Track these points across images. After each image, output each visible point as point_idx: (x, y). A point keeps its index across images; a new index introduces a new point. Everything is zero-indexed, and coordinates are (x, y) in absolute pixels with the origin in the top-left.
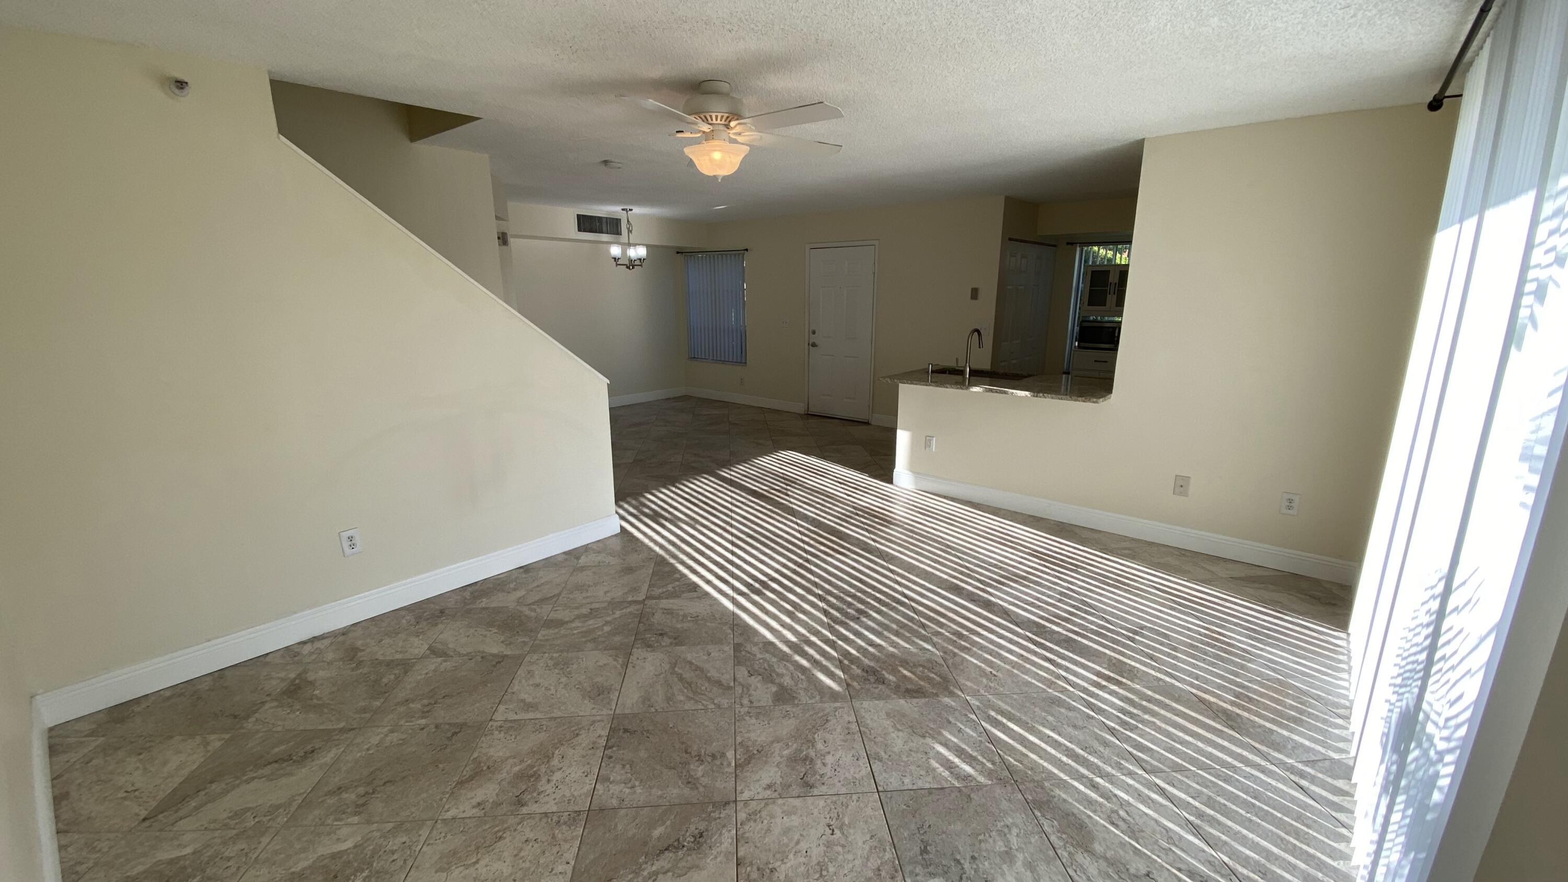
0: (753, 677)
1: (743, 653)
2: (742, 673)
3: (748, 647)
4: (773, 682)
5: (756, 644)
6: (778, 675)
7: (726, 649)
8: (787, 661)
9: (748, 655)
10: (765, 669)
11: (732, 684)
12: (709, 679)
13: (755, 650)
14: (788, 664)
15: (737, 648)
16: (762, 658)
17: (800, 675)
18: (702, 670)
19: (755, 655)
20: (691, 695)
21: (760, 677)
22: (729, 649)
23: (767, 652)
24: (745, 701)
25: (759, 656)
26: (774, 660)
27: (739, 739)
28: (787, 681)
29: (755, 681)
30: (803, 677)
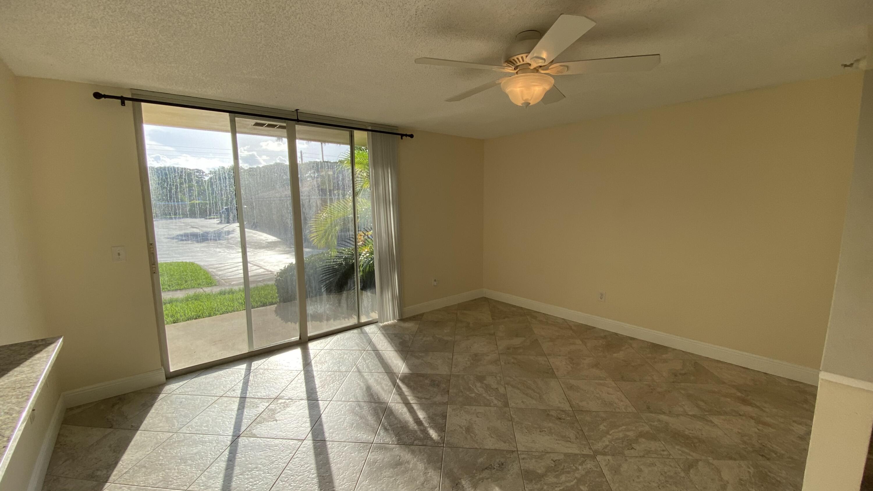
0: (496, 387)
1: (502, 401)
2: (502, 390)
3: (500, 404)
4: (486, 384)
5: (495, 406)
6: (483, 388)
7: (513, 404)
8: (478, 394)
9: (499, 399)
10: (490, 391)
11: (506, 386)
12: (518, 389)
13: (496, 402)
14: (477, 392)
15: (506, 405)
16: (491, 396)
17: (472, 386)
18: (524, 393)
19: (496, 399)
20: (525, 383)
21: (492, 387)
22: (512, 404)
23: (488, 400)
24: (498, 378)
25: (493, 398)
26: (484, 395)
27: (500, 367)
28: (478, 384)
29: (495, 386)
30: (470, 385)
